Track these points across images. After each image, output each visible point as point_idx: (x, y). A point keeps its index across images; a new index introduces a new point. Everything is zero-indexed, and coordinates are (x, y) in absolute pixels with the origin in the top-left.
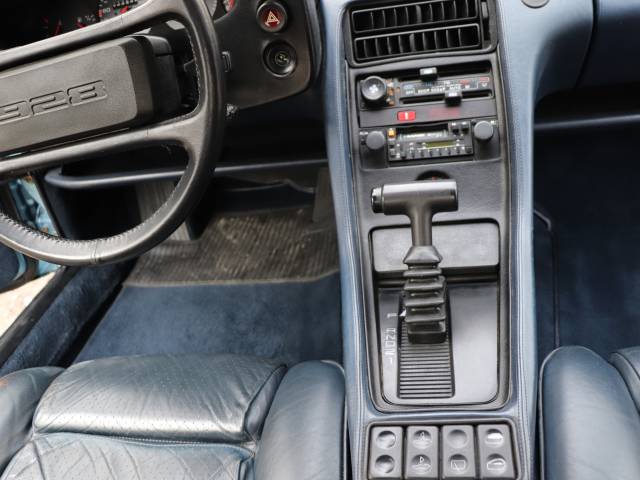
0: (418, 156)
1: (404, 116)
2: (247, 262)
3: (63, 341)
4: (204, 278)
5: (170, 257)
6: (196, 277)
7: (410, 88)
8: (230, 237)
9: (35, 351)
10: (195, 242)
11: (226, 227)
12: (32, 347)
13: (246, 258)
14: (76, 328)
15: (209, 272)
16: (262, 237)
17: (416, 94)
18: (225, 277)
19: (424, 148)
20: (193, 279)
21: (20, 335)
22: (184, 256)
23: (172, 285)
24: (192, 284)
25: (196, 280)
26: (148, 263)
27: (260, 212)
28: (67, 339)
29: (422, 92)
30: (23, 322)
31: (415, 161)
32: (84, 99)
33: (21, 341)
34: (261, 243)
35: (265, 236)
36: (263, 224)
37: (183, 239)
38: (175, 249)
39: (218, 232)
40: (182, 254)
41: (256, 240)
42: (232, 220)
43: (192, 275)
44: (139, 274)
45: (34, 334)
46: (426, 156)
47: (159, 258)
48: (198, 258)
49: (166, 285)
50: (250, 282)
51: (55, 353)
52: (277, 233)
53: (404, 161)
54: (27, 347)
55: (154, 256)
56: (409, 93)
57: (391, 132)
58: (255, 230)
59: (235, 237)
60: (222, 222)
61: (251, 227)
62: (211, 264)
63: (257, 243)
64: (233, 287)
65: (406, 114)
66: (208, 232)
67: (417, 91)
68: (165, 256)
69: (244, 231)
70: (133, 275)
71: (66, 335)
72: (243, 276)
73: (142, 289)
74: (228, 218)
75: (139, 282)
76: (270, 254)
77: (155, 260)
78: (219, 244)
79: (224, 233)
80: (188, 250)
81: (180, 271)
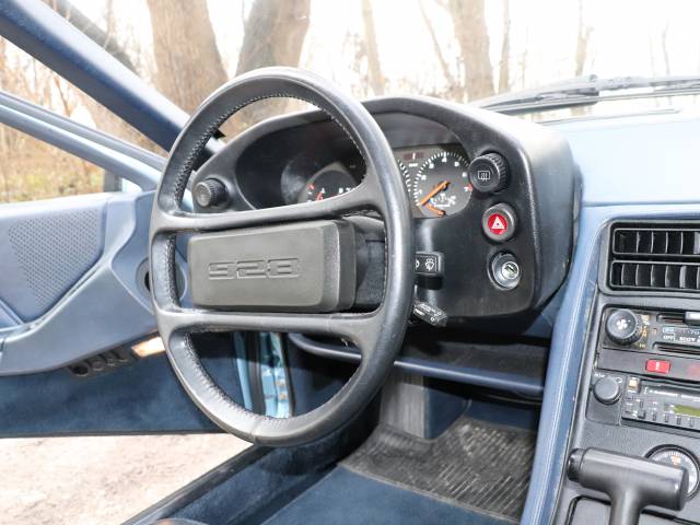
0: (660, 420)
1: (654, 365)
2: (474, 483)
3: (253, 503)
4: (422, 485)
5: (397, 450)
6: (413, 482)
7: (670, 332)
8: (467, 448)
9: (221, 503)
10: (429, 442)
11: (468, 435)
12: (220, 498)
13: (474, 477)
14: (271, 493)
15: (429, 481)
16: (502, 459)
17: (676, 342)
18: (443, 491)
19: (672, 412)
20: (409, 483)
21: (214, 482)
22: (411, 454)
23: (386, 482)
24: (406, 487)
25: (412, 484)
26: (373, 449)
27: (511, 428)
28: (257, 502)
29: (683, 340)
30: (223, 470)
31: (655, 425)
32: (280, 273)
33: (212, 489)
34: (497, 466)
35: (505, 458)
36: (508, 444)
37: (418, 435)
38: (406, 442)
39: (457, 438)
40: (410, 450)
41: (493, 460)
42: (477, 429)
43: (411, 477)
44: (358, 458)
45: (227, 486)
46: (670, 423)
47: (387, 446)
48: (424, 462)
49: (379, 479)
50: (466, 507)
51: (240, 512)
52: (519, 459)
53: (641, 422)
54: (215, 497)
55: (382, 443)
56: (666, 339)
57: (633, 382)
58: (497, 448)
59: (472, 450)
60: (466, 428)
61: (494, 444)
62: (434, 471)
63: (493, 464)
64: (448, 506)
65: (658, 364)
66: (447, 434)
67: (678, 338)
68: (392, 447)
69: (485, 445)
70: (352, 457)
71: (259, 497)
72: (462, 498)
73: (355, 475)
74: (474, 426)
75: (354, 467)
76: (502, 482)
77: (381, 449)
78: (453, 452)
79: (462, 441)
80: (418, 448)
81: (400, 469)
